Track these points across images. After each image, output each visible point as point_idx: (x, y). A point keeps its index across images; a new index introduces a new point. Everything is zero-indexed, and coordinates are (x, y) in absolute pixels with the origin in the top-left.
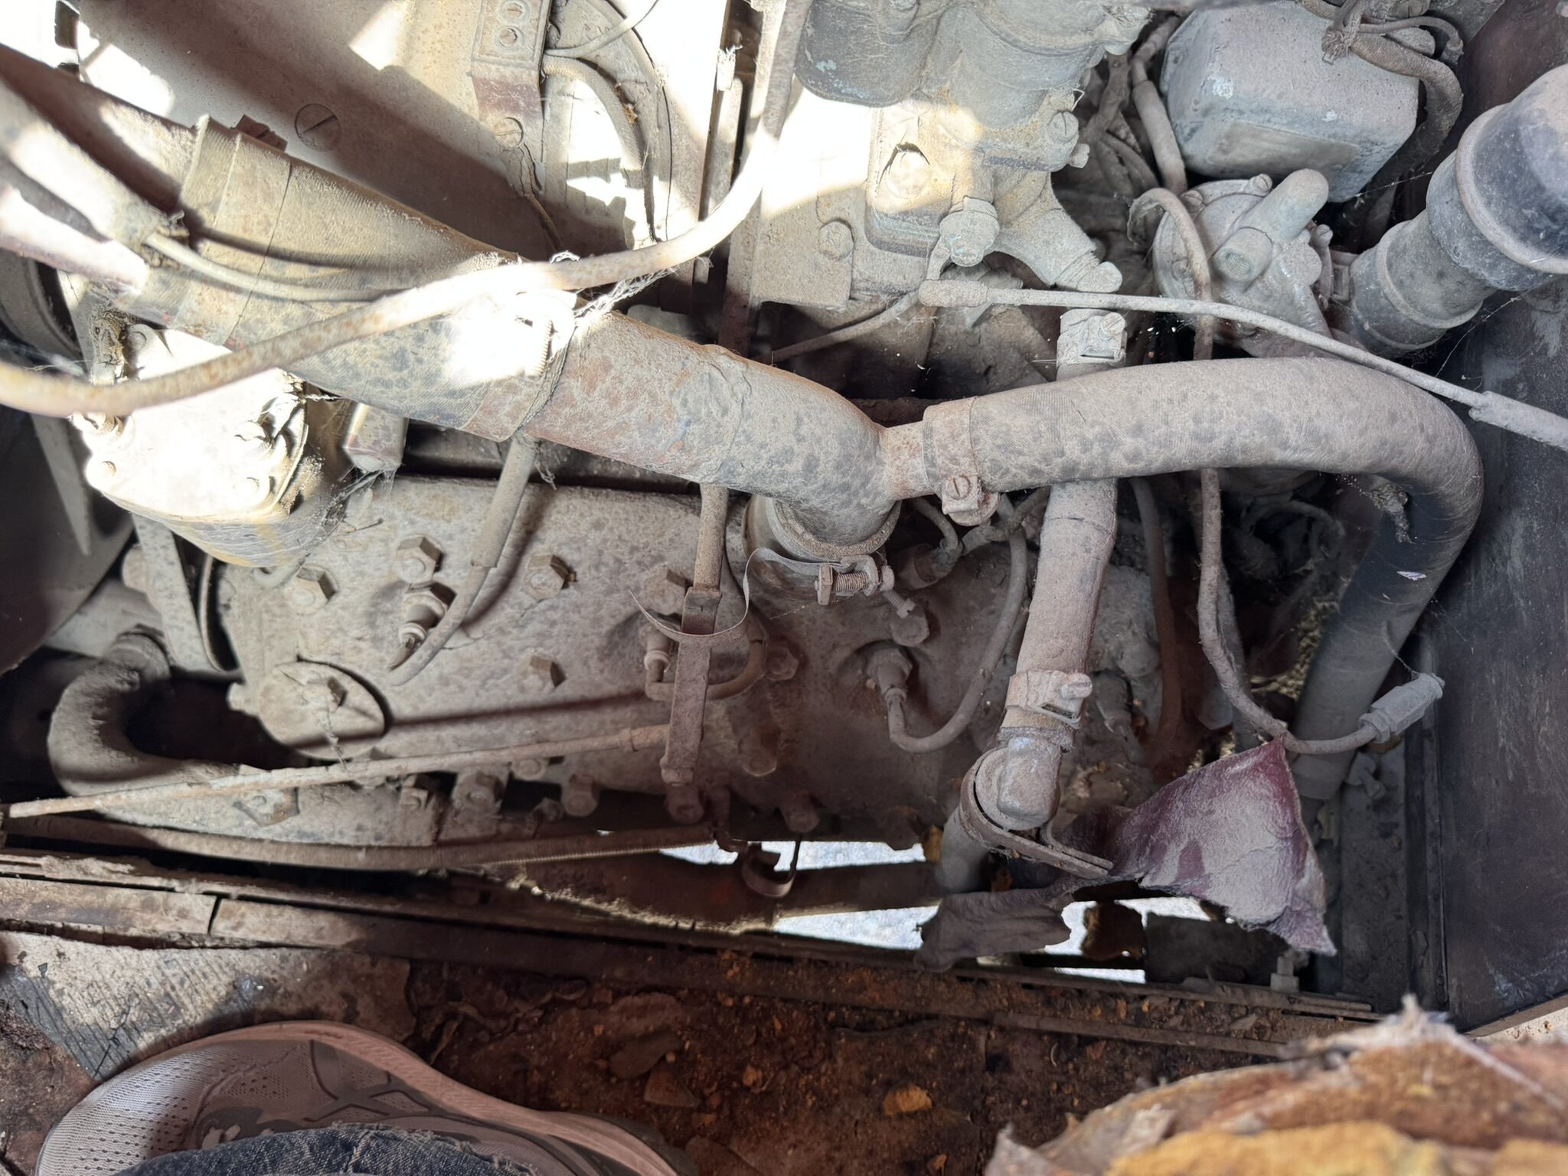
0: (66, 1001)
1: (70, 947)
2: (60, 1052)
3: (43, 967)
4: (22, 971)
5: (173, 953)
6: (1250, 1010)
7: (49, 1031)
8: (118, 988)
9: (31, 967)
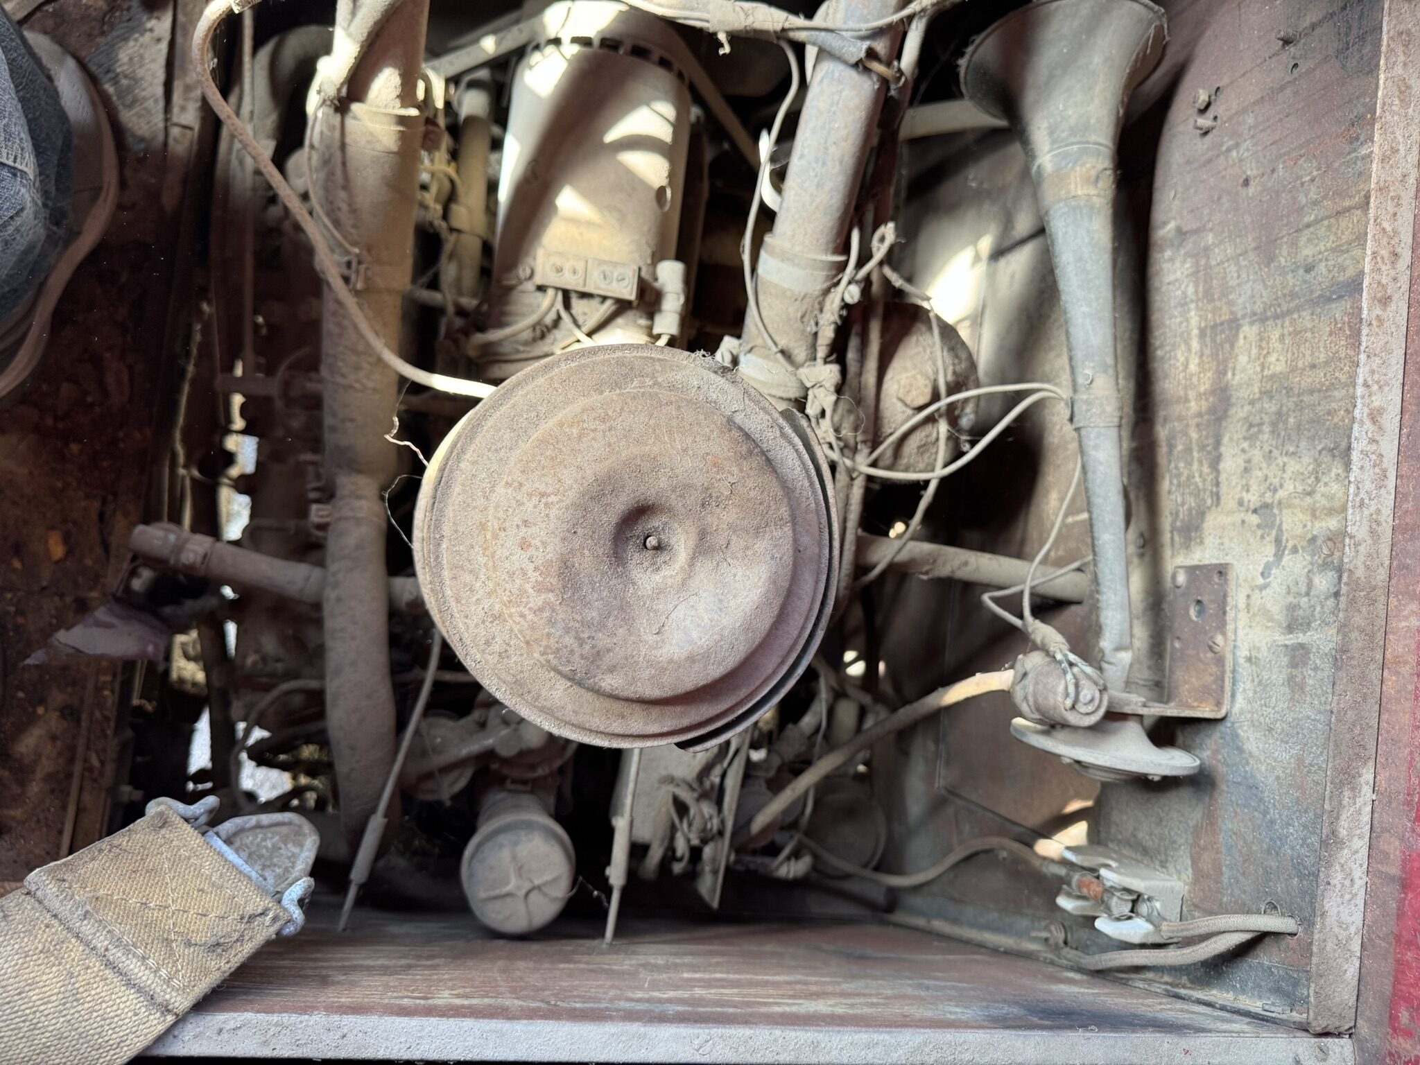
0: (131, 43)
1: (164, 46)
2: (101, 40)
3: (151, 30)
4: (149, 19)
5: (161, 104)
6: (102, 763)
7: (115, 34)
8: (140, 73)
9: (151, 24)
